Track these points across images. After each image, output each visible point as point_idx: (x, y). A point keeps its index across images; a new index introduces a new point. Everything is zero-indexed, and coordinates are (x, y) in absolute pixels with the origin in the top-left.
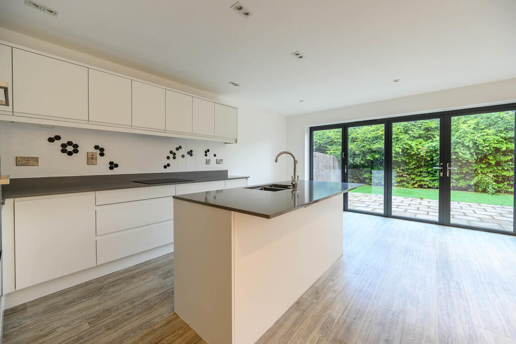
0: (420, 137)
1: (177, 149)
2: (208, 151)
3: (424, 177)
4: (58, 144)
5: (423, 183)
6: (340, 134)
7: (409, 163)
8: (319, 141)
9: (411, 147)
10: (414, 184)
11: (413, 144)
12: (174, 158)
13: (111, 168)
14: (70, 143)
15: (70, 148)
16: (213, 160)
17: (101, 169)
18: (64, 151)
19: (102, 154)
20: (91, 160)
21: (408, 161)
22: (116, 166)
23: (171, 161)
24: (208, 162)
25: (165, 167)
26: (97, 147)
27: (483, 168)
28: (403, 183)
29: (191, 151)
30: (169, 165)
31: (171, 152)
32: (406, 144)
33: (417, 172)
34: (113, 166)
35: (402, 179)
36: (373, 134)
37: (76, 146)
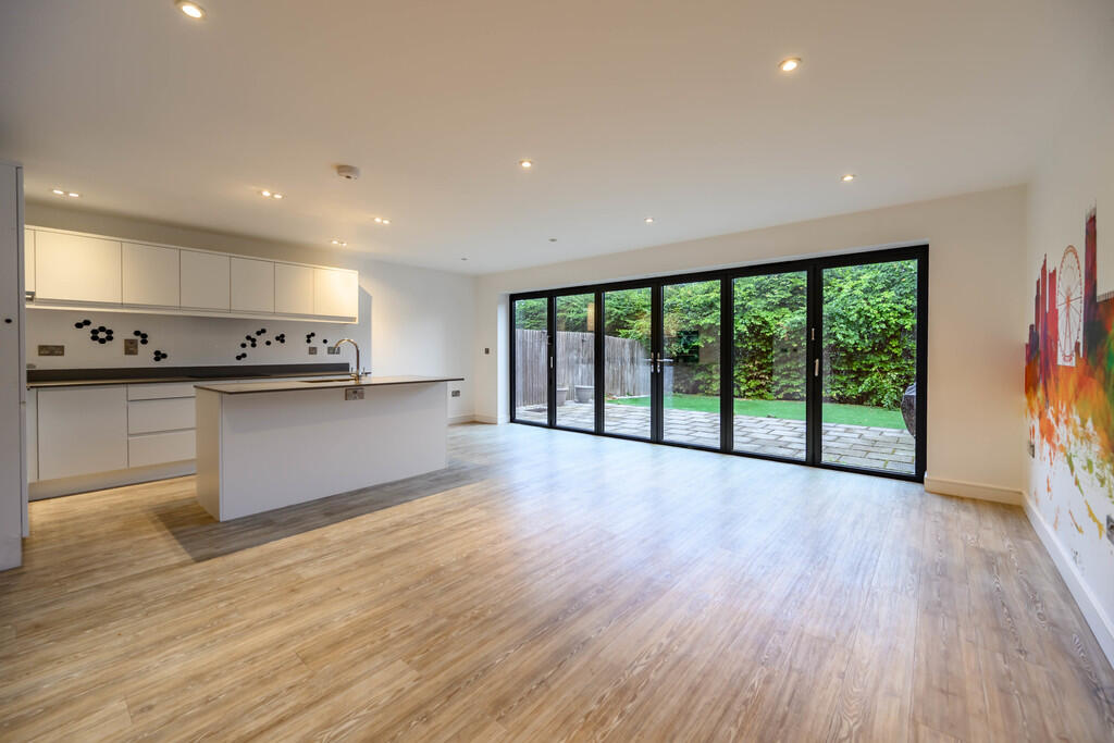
0: (782, 304)
1: (259, 333)
2: (313, 335)
3: (795, 379)
4: (87, 330)
5: (791, 391)
6: (649, 296)
7: (768, 352)
8: (616, 310)
9: (765, 323)
10: (778, 393)
11: (769, 317)
12: (254, 345)
13: (157, 359)
14: (102, 329)
15: (102, 335)
16: (322, 349)
17: (144, 359)
18: (94, 338)
19: (144, 342)
20: (130, 348)
21: (764, 350)
22: (165, 356)
23: (248, 350)
24: (313, 351)
25: (239, 358)
26: (137, 333)
27: (885, 362)
28: (761, 391)
29: (283, 336)
30: (244, 355)
31: (248, 338)
32: (756, 317)
33: (783, 371)
34: (159, 356)
35: (758, 382)
36: (699, 299)
37: (110, 332)
